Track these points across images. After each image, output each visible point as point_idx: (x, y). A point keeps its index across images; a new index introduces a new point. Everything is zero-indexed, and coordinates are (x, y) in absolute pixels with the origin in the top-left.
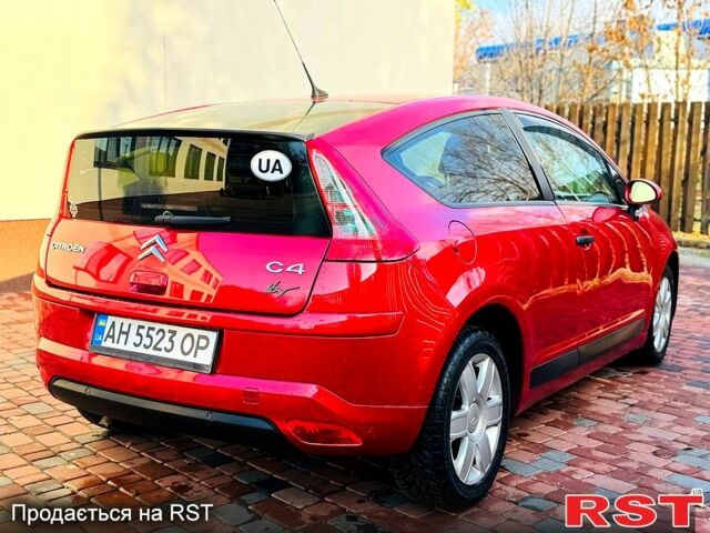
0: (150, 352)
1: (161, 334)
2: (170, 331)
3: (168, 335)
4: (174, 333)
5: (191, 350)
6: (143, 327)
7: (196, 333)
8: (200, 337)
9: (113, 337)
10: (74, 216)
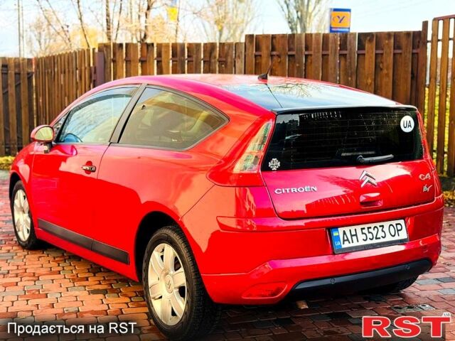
0: (375, 241)
1: (376, 229)
2: (380, 227)
3: (380, 229)
5: (395, 233)
6: (364, 229)
7: (394, 223)
8: (396, 225)
9: (348, 240)
10: (274, 169)
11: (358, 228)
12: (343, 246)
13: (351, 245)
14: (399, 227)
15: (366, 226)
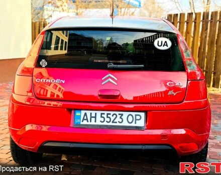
0: (111, 124)
1: (115, 116)
2: (119, 114)
3: (119, 116)
4: (122, 115)
5: (133, 121)
6: (104, 114)
7: (134, 114)
8: (136, 115)
9: (87, 119)
10: (44, 66)
11: (99, 113)
12: (82, 123)
13: (89, 123)
14: (138, 117)
15: (106, 112)
